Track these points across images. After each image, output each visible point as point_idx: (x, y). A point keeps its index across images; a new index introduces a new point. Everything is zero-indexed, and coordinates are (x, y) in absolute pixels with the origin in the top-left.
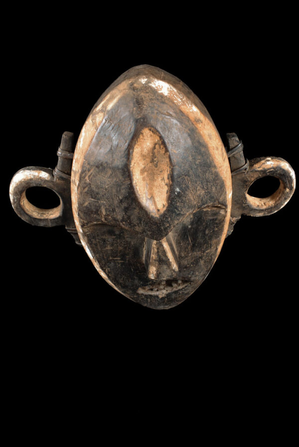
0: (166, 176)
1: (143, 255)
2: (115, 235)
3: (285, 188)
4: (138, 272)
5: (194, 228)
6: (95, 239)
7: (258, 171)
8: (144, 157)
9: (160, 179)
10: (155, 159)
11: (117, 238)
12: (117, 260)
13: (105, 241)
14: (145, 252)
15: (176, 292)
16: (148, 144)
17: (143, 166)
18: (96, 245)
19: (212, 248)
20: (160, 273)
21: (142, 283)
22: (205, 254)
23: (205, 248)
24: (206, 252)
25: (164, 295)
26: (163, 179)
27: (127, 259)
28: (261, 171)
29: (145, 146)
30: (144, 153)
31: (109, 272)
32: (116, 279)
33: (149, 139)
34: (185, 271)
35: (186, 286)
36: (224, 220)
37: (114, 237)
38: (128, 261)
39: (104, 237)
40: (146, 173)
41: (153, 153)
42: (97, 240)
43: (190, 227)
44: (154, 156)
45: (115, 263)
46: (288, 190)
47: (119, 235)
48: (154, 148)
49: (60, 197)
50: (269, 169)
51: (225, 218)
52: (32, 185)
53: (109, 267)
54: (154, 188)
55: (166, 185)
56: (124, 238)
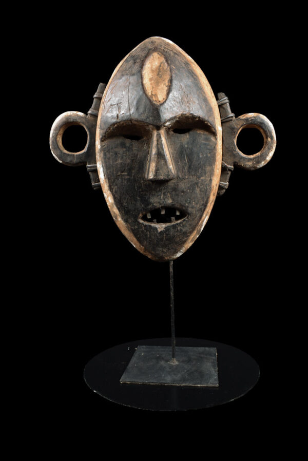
0: (167, 81)
1: (146, 169)
2: (125, 147)
3: (267, 138)
4: (140, 190)
5: (189, 149)
6: (109, 153)
7: (242, 119)
8: (152, 71)
9: (162, 84)
10: (160, 73)
11: (127, 150)
12: (124, 175)
13: (117, 154)
14: (148, 167)
15: (174, 227)
16: (156, 63)
17: (152, 77)
18: (109, 159)
19: (207, 175)
20: (158, 170)
21: (143, 206)
22: (200, 180)
23: (200, 172)
24: (202, 178)
25: (162, 229)
26: (165, 84)
27: (133, 174)
28: (244, 119)
29: (154, 64)
30: (153, 69)
31: (116, 192)
32: (120, 201)
33: (157, 60)
34: (182, 196)
35: (184, 221)
36: (215, 147)
37: (125, 149)
38: (134, 176)
39: (116, 150)
40: (153, 81)
41: (159, 69)
42: (111, 153)
43: (186, 146)
44: (159, 71)
45: (122, 179)
46: (269, 139)
47: (129, 147)
48: (160, 66)
49: (88, 133)
50: (250, 118)
51: (216, 145)
52: (70, 120)
53: (116, 185)
54: (158, 90)
55: (167, 86)
56: (132, 150)
